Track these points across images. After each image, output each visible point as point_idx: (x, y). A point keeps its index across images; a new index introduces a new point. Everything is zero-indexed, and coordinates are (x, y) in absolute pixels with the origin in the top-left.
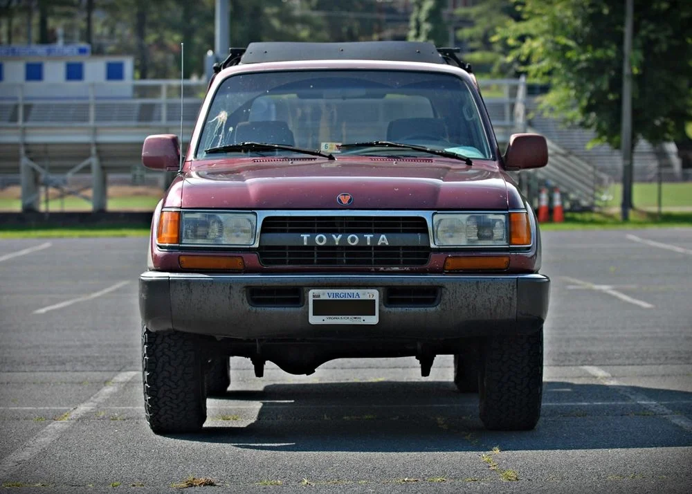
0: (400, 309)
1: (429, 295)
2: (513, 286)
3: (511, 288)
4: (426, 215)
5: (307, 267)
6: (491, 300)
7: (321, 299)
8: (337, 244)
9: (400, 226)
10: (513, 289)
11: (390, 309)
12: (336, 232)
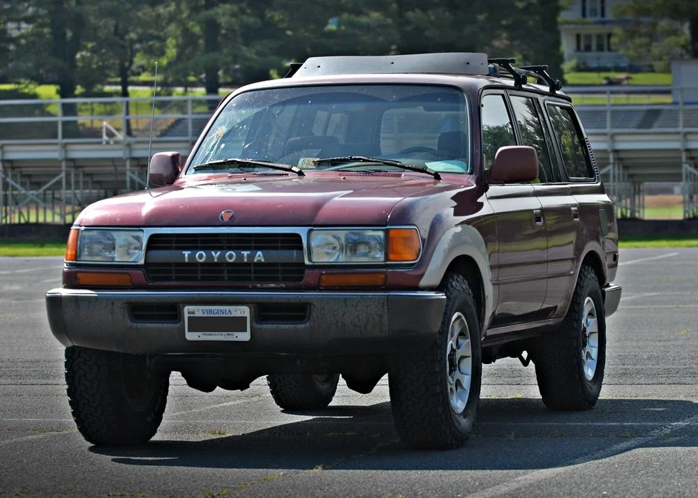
0: (271, 325)
1: (299, 312)
2: (383, 303)
3: (381, 305)
4: (302, 231)
5: (189, 283)
6: (360, 317)
7: (196, 315)
8: (216, 261)
9: (278, 243)
10: (383, 306)
11: (261, 326)
12: (216, 249)
